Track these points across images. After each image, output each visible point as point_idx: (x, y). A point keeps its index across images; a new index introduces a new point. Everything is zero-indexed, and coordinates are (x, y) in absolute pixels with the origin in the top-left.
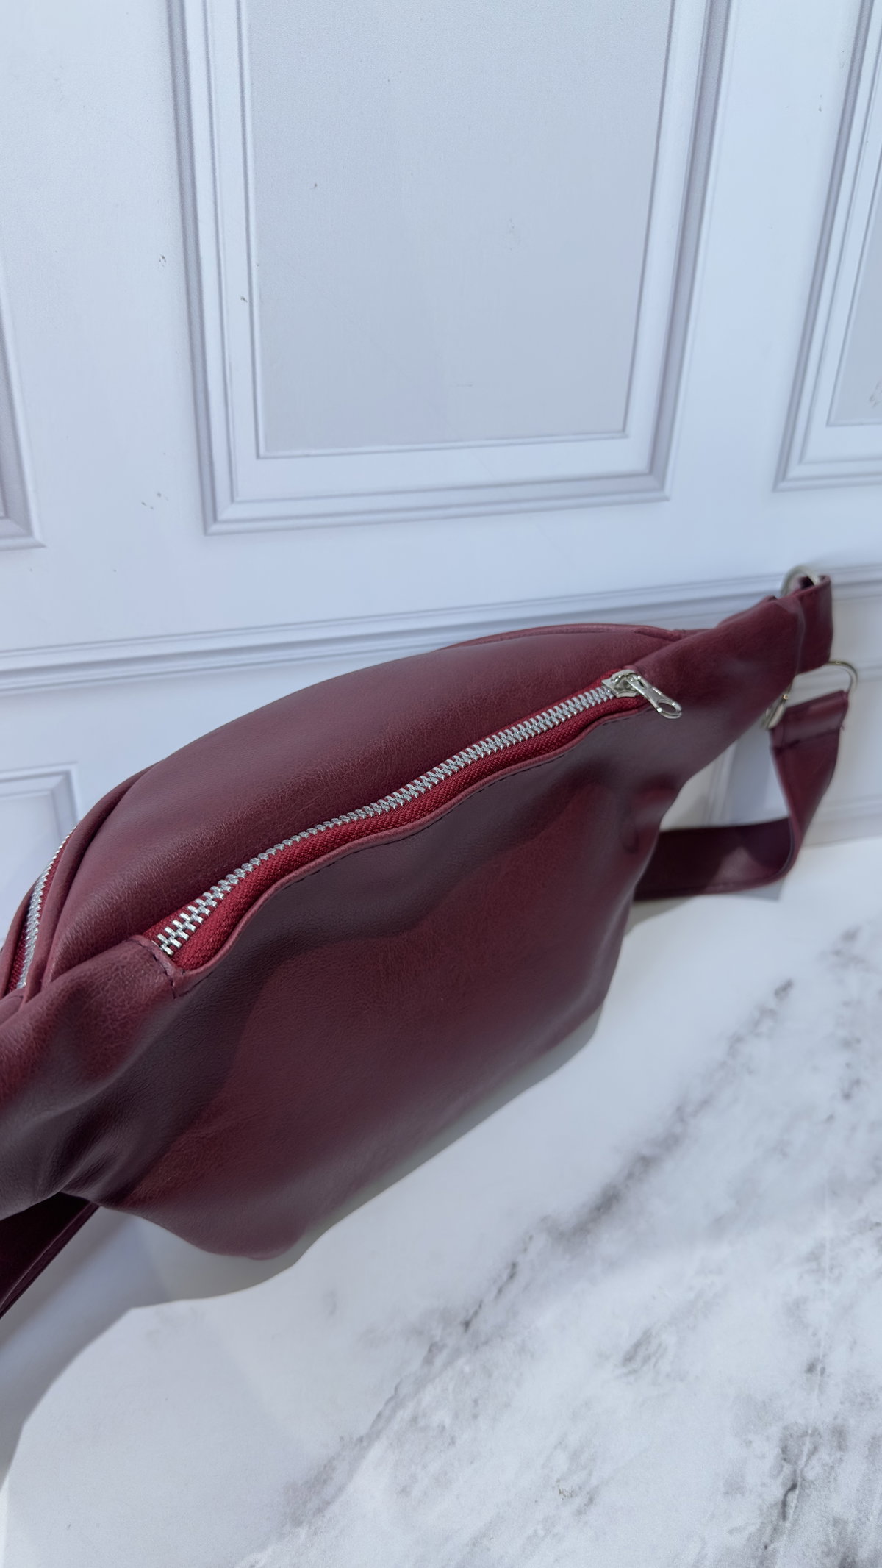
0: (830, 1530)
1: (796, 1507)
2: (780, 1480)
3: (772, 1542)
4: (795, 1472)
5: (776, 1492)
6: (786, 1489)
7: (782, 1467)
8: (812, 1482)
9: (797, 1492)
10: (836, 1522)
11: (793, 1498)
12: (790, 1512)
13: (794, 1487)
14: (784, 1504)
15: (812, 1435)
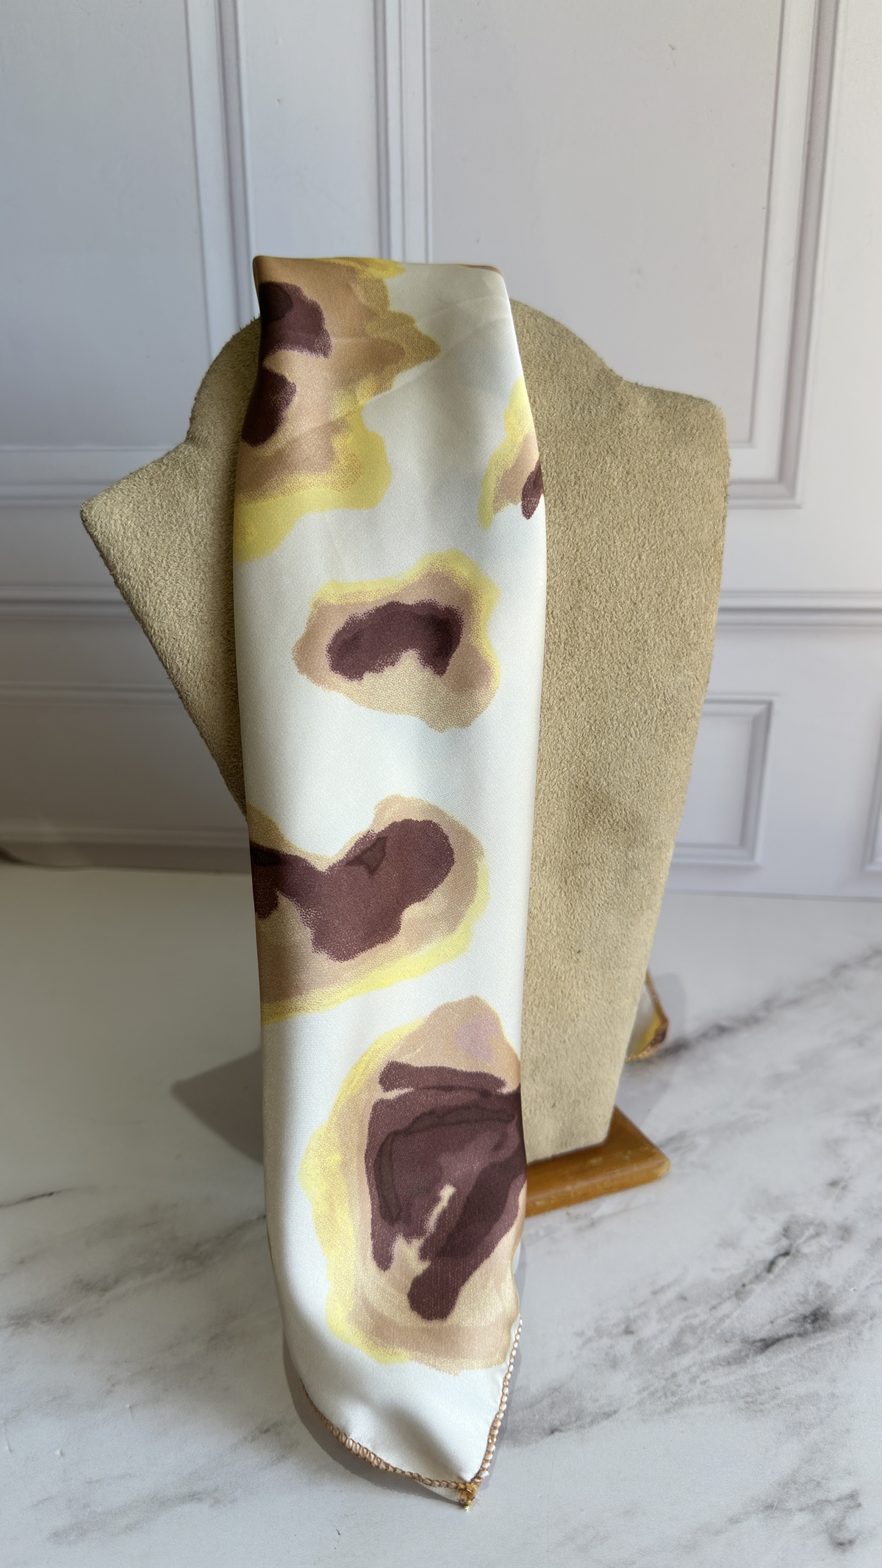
0: (811, 1289)
1: (783, 1267)
2: (775, 1247)
3: (751, 1282)
4: (791, 1246)
5: (769, 1254)
6: (777, 1254)
7: (779, 1240)
8: (806, 1255)
9: (788, 1258)
10: (819, 1284)
11: (782, 1262)
12: (777, 1270)
13: (786, 1254)
14: (772, 1264)
15: (819, 1225)
